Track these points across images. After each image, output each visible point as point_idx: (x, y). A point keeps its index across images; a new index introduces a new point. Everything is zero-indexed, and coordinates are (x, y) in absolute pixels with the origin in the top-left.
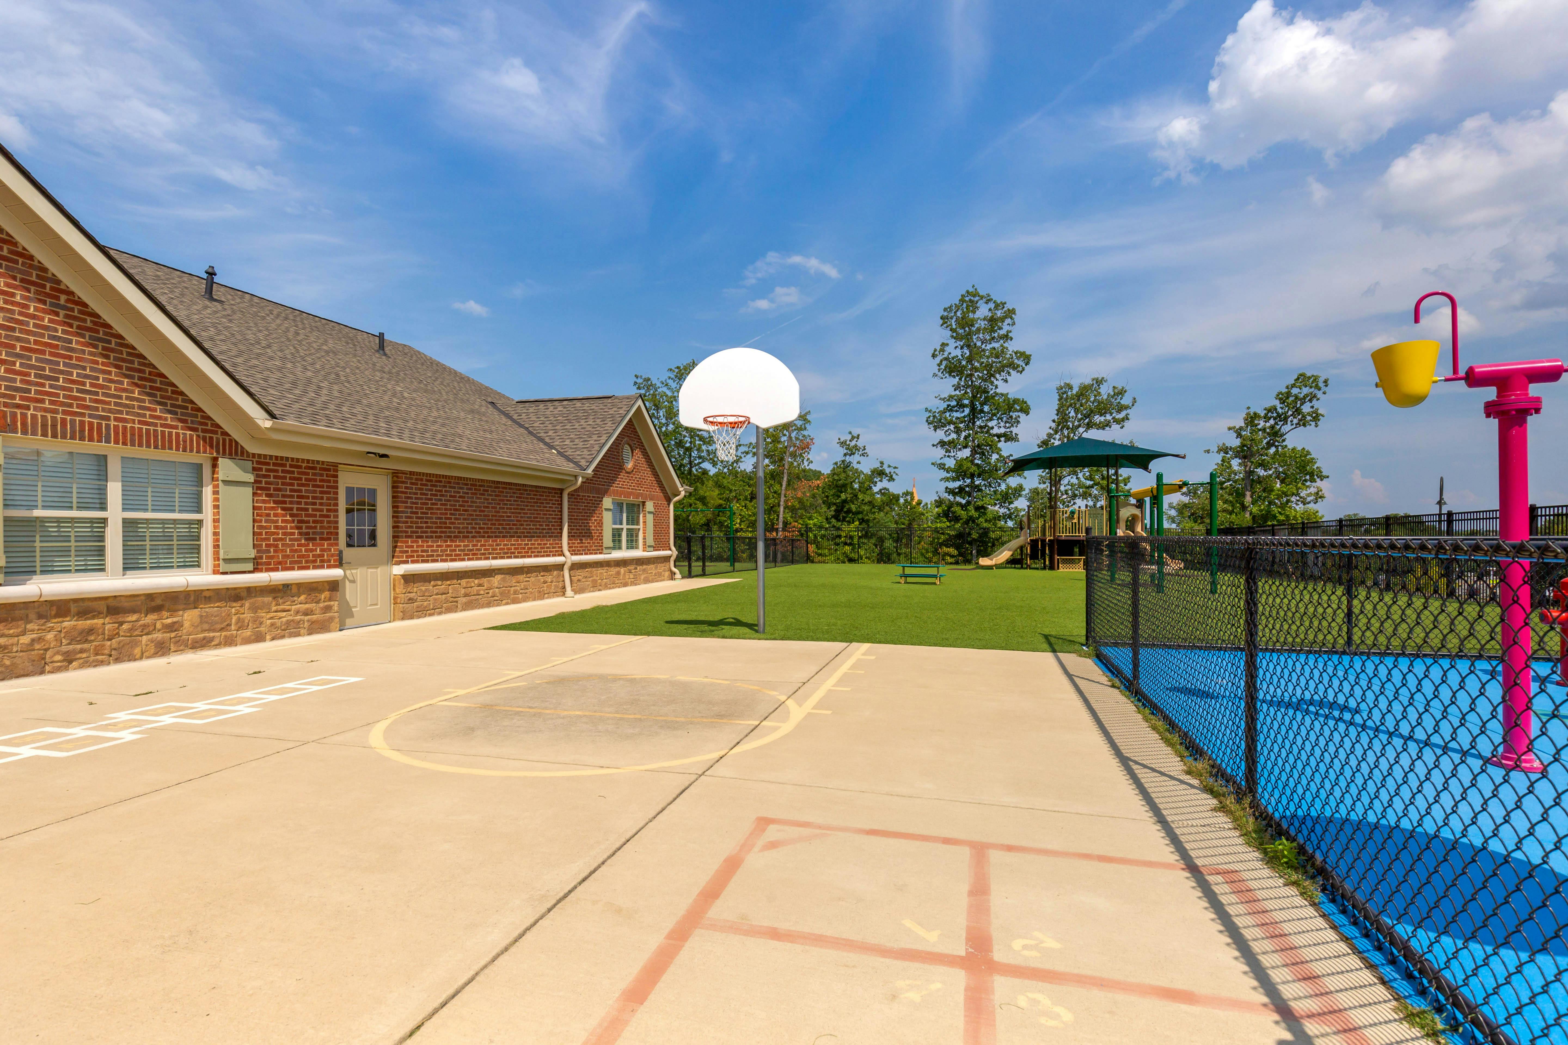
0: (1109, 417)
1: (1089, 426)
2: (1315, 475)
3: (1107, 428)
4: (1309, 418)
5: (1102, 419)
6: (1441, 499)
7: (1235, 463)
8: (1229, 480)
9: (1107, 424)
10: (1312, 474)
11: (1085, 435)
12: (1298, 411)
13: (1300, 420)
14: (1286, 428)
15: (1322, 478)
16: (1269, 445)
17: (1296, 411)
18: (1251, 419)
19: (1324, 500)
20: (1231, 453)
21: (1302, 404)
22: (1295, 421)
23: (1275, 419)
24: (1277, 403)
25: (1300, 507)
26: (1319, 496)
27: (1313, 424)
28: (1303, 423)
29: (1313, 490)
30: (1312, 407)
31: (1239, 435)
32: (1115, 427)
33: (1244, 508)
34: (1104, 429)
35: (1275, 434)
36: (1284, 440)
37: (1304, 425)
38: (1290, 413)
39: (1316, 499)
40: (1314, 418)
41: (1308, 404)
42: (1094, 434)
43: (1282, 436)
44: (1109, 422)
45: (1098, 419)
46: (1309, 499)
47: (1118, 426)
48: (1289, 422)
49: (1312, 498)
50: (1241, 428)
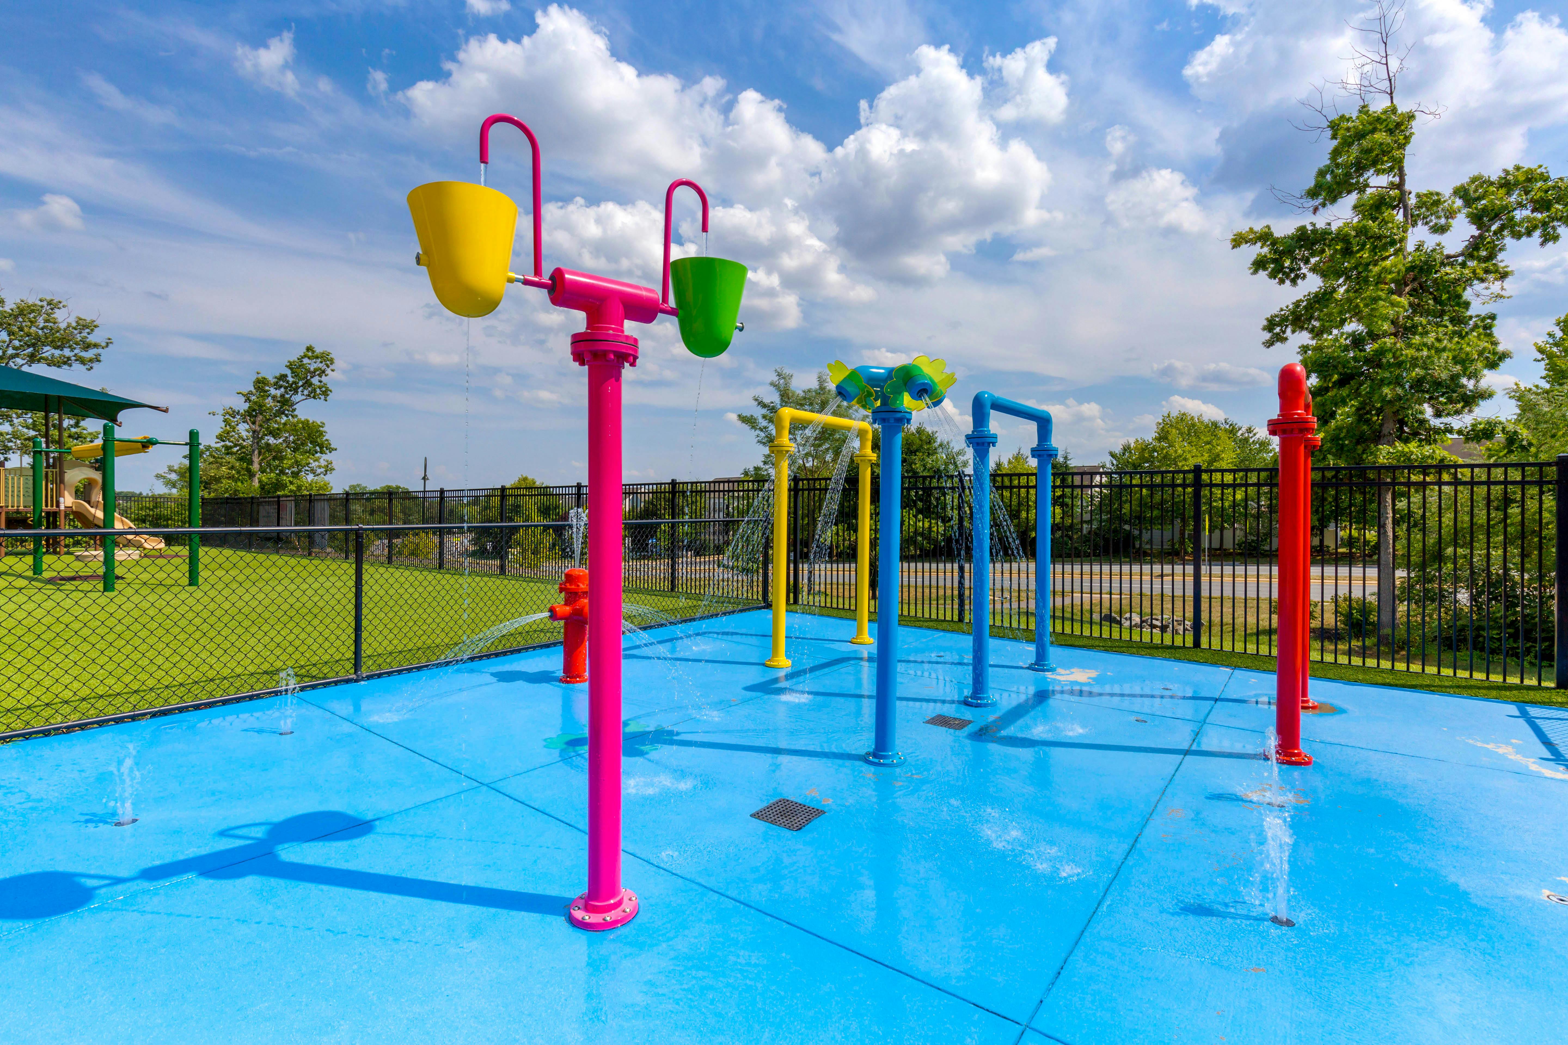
0: (67, 352)
1: (33, 359)
2: (325, 447)
3: (65, 367)
4: (318, 391)
5: (57, 352)
6: (425, 475)
7: (243, 429)
8: (236, 445)
9: (67, 362)
10: (321, 447)
11: (25, 369)
12: (308, 384)
13: (311, 392)
14: (297, 398)
15: (331, 450)
16: (281, 412)
17: (306, 383)
18: (261, 384)
19: (334, 472)
20: (238, 417)
21: (312, 377)
22: (306, 392)
23: (286, 388)
24: (288, 372)
25: (310, 477)
26: (328, 469)
27: (323, 397)
28: (313, 395)
29: (323, 463)
30: (320, 382)
31: (248, 400)
32: (77, 366)
33: (251, 475)
34: (59, 367)
35: (284, 402)
36: (295, 410)
37: (314, 397)
38: (301, 383)
39: (326, 471)
40: (323, 392)
41: (317, 378)
42: (39, 369)
43: (293, 405)
44: (69, 359)
45: (48, 351)
46: (319, 471)
47: (83, 368)
48: (300, 393)
49: (322, 470)
50: (251, 393)
